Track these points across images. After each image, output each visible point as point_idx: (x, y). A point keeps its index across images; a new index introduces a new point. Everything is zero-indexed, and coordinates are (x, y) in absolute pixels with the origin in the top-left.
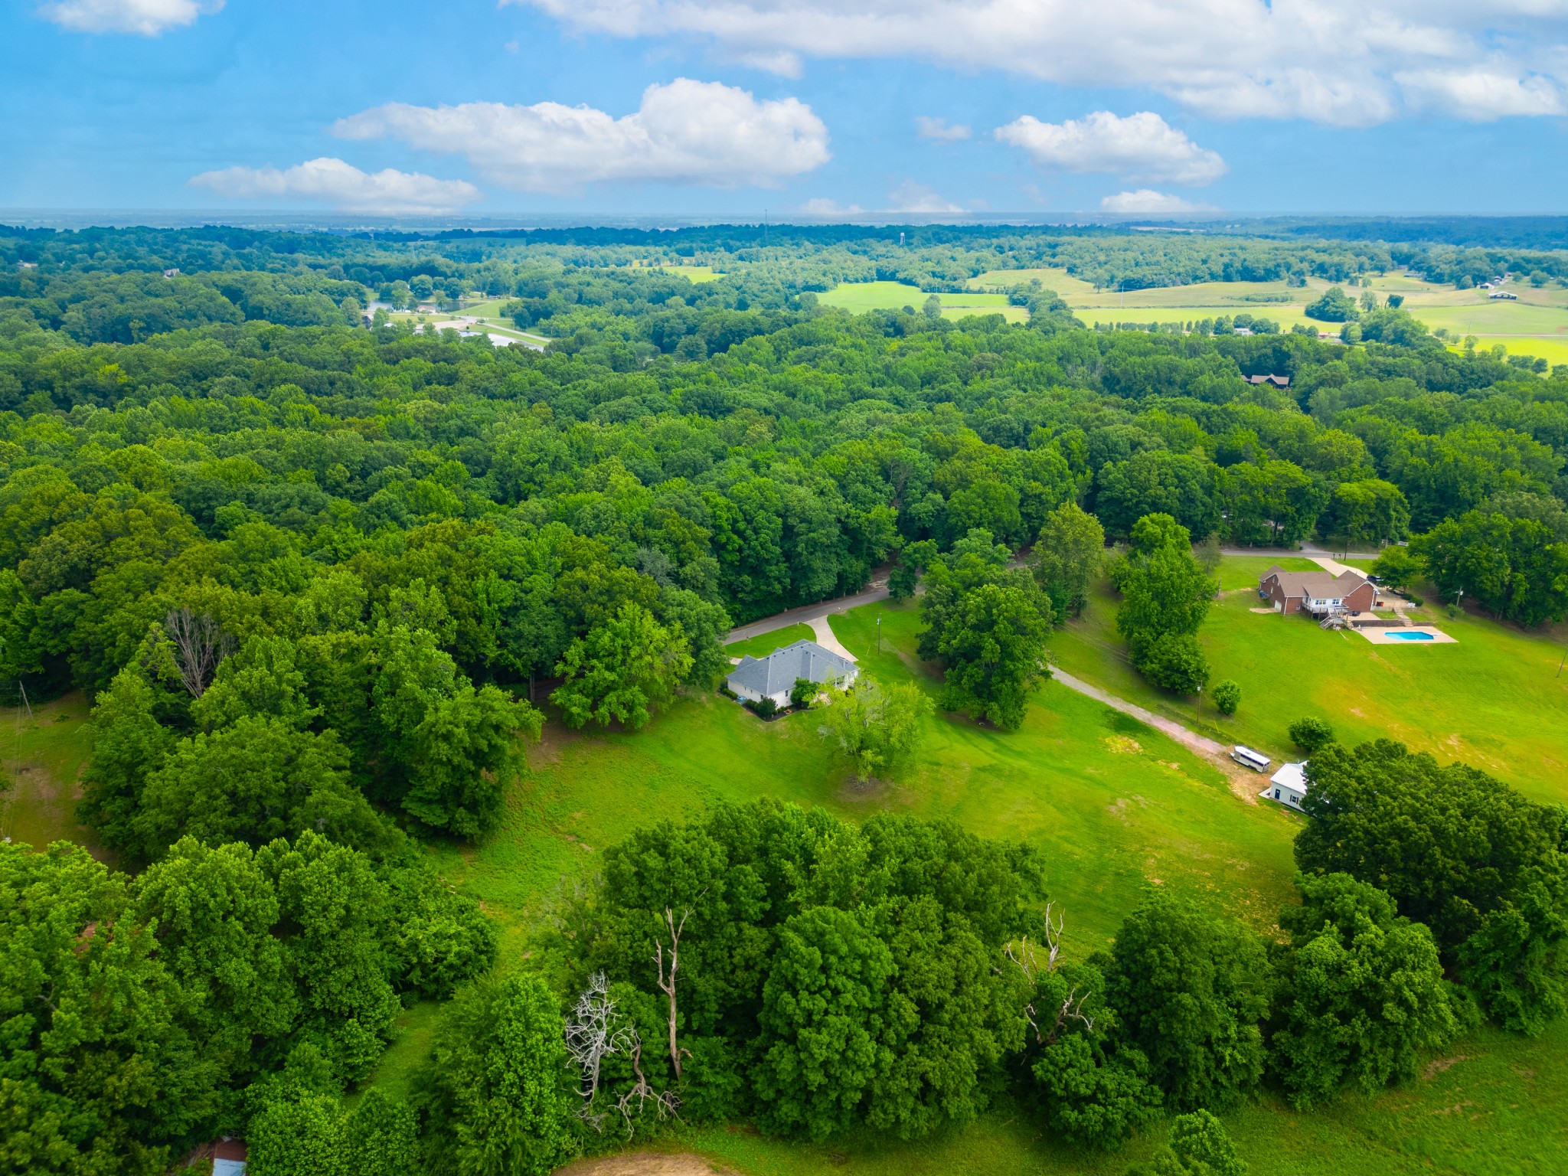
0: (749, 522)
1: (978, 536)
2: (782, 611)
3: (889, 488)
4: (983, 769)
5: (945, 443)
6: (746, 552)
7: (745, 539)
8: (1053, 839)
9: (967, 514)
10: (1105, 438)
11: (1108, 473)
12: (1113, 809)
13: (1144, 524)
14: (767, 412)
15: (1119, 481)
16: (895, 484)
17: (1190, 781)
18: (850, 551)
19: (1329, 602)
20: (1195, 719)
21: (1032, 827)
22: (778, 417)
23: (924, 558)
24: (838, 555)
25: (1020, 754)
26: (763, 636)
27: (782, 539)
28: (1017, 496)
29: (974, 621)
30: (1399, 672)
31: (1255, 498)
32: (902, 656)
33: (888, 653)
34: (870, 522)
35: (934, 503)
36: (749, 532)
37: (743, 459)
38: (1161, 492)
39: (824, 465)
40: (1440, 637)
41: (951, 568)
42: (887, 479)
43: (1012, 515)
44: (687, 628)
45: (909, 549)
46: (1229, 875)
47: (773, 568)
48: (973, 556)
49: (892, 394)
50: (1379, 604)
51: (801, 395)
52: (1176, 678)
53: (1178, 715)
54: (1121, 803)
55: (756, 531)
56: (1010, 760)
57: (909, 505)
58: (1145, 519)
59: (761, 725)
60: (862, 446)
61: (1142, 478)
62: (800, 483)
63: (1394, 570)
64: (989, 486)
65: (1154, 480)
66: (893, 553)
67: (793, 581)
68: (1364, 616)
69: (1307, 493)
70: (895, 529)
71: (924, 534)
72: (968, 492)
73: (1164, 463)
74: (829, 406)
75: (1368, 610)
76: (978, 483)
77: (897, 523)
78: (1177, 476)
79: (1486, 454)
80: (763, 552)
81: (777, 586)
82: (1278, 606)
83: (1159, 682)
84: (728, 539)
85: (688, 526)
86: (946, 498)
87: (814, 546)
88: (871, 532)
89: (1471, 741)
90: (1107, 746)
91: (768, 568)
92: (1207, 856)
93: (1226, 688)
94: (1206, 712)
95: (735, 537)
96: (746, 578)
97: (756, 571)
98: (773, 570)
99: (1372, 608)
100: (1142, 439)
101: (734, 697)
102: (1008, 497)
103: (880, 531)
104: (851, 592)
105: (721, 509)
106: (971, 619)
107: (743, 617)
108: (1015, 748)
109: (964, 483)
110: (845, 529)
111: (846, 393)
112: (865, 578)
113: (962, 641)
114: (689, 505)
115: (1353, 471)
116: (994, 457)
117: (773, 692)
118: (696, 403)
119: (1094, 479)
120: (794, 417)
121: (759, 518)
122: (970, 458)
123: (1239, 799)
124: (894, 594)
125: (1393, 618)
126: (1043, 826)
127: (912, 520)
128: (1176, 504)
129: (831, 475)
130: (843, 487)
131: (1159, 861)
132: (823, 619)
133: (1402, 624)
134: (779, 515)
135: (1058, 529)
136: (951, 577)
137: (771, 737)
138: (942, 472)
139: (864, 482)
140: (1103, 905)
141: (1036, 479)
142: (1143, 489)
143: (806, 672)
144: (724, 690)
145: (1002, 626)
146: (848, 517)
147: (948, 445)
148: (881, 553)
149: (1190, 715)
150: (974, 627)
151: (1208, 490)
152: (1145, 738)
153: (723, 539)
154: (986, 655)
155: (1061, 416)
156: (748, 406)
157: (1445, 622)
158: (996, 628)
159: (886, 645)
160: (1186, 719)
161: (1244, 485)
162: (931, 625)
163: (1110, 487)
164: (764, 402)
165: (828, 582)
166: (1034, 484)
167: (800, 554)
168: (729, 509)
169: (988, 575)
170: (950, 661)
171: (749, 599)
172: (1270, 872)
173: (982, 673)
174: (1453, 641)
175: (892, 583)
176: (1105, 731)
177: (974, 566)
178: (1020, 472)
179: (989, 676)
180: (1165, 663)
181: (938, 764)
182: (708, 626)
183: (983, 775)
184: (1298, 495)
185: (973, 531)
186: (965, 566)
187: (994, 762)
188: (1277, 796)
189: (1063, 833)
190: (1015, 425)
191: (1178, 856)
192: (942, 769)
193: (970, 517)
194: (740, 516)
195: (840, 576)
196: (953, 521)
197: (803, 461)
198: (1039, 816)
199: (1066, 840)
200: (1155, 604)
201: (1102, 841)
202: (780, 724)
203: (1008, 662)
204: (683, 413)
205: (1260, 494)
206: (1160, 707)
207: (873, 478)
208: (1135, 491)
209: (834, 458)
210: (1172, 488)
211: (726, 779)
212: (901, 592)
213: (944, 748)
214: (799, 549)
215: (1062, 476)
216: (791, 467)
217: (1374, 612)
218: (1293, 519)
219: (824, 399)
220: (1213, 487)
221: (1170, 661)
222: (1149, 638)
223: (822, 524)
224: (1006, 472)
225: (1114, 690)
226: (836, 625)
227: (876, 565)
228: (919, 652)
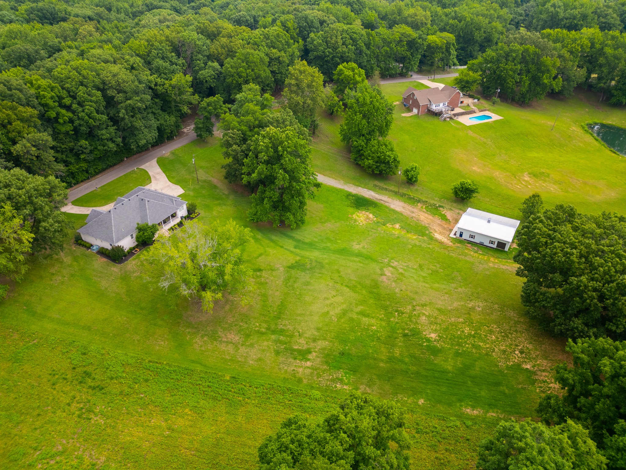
0: (74, 97)
1: (250, 90)
2: (122, 161)
3: (181, 61)
4: (292, 267)
5: (212, 28)
6: (77, 123)
7: (73, 112)
8: (355, 316)
9: (238, 74)
10: (306, 18)
11: (313, 40)
12: (384, 278)
13: (341, 70)
14: (90, 19)
15: (320, 45)
16: (184, 58)
17: (409, 235)
18: (163, 110)
19: (441, 105)
20: (396, 189)
21: (338, 310)
22: (99, 22)
23: (215, 109)
24: (154, 114)
25: (311, 245)
26: (109, 184)
27: (106, 107)
28: (267, 59)
29: (266, 158)
30: (485, 140)
31: (391, 49)
32: (215, 181)
33: (205, 181)
34: (173, 87)
35: (214, 69)
36: (75, 106)
37: (75, 50)
38: (345, 49)
39: (131, 48)
40: (495, 117)
41: (236, 115)
42: (179, 55)
43: (265, 73)
44: (17, 207)
45: (204, 104)
46: (476, 317)
47: (104, 132)
48: (251, 106)
49: (172, 6)
50: (462, 102)
51: (114, 9)
52: (383, 166)
53: (386, 189)
54: (388, 271)
55: (80, 104)
56: (307, 254)
57: (196, 72)
58: (340, 67)
59: (115, 269)
60: (156, 32)
61: (333, 42)
62: (115, 62)
63: (467, 82)
64: (248, 54)
65: (340, 42)
66: (194, 108)
67: (124, 139)
68: (457, 110)
69: (417, 43)
70: (191, 90)
71: (211, 92)
72: (235, 59)
73: (343, 31)
74: (135, 15)
75: (457, 106)
76: (240, 52)
77: (192, 86)
78: (351, 38)
79: (483, 15)
80: (91, 121)
81: (111, 145)
82: (415, 111)
83: (373, 171)
84: (58, 114)
85: (12, 108)
86: (222, 65)
87: (133, 111)
88: (175, 94)
89: (534, 175)
90: (355, 221)
91: (100, 132)
92: (456, 304)
93: (412, 169)
94: (401, 184)
95: (64, 111)
96: (83, 142)
97: (91, 135)
98: (104, 133)
99: (459, 105)
100: (326, 18)
101: (89, 246)
102: (262, 60)
103: (181, 93)
104: (170, 138)
105: (45, 90)
106: (263, 156)
107: (91, 170)
108: (307, 241)
109: (231, 53)
110: (156, 95)
111: (144, 7)
112: (178, 127)
113: (259, 174)
114: (10, 89)
115: (429, 29)
116: (245, 34)
117: (119, 240)
118: (38, 16)
119: (305, 46)
120: (109, 21)
121: (81, 94)
122: (230, 36)
123: (441, 243)
124: (199, 136)
125: (468, 110)
126: (344, 306)
127: (201, 83)
128: (353, 56)
129: (138, 55)
130: (148, 63)
131: (429, 317)
132: (154, 162)
133: (474, 112)
134: (98, 89)
135: (297, 79)
136: (239, 123)
137: (125, 278)
138: (215, 47)
139: (163, 58)
140: (404, 367)
141: (274, 48)
142: (335, 48)
143: (144, 217)
144: (79, 241)
145: (287, 159)
146: (156, 85)
147: (214, 29)
148: (185, 109)
149: (392, 188)
150: (267, 162)
151: (368, 46)
152: (374, 210)
153: (53, 114)
154: (279, 183)
155: (272, 11)
156: (77, 16)
157: (492, 108)
158: (282, 161)
159: (202, 175)
160: (391, 191)
161: (384, 40)
162: (231, 159)
163: (316, 49)
164: (89, 13)
165: (151, 135)
166: (274, 51)
167: (123, 119)
168: (52, 89)
169: (266, 118)
170: (251, 188)
171: (91, 158)
172: (496, 306)
173: (277, 194)
174: (501, 118)
175: (197, 129)
176: (351, 210)
177: (254, 113)
178: (264, 44)
179: (281, 195)
180: (376, 159)
181: (260, 270)
182: (40, 201)
183: (293, 272)
184: (412, 44)
185: (245, 87)
186: (247, 113)
187: (298, 258)
188: (461, 235)
189: (360, 308)
190: (248, 17)
191: (439, 310)
192: (264, 274)
193: (240, 77)
194: (64, 94)
195: (159, 129)
196: (229, 80)
197: (115, 47)
198: (339, 299)
199: (363, 314)
200: (364, 122)
201: (385, 308)
202: (131, 264)
203: (294, 184)
204: (28, 21)
205: (393, 45)
206: (375, 186)
207: (169, 55)
208: (330, 50)
209: (137, 42)
210: (350, 46)
211: (89, 329)
212: (204, 134)
213: (260, 255)
214: (121, 115)
215: (289, 45)
216: (107, 51)
217: (460, 107)
218: (409, 59)
219: (130, 10)
220: (370, 43)
221: (378, 157)
222: (363, 143)
223: (137, 93)
224: (255, 44)
225: (348, 180)
226: (165, 165)
227: (184, 117)
228: (226, 178)
